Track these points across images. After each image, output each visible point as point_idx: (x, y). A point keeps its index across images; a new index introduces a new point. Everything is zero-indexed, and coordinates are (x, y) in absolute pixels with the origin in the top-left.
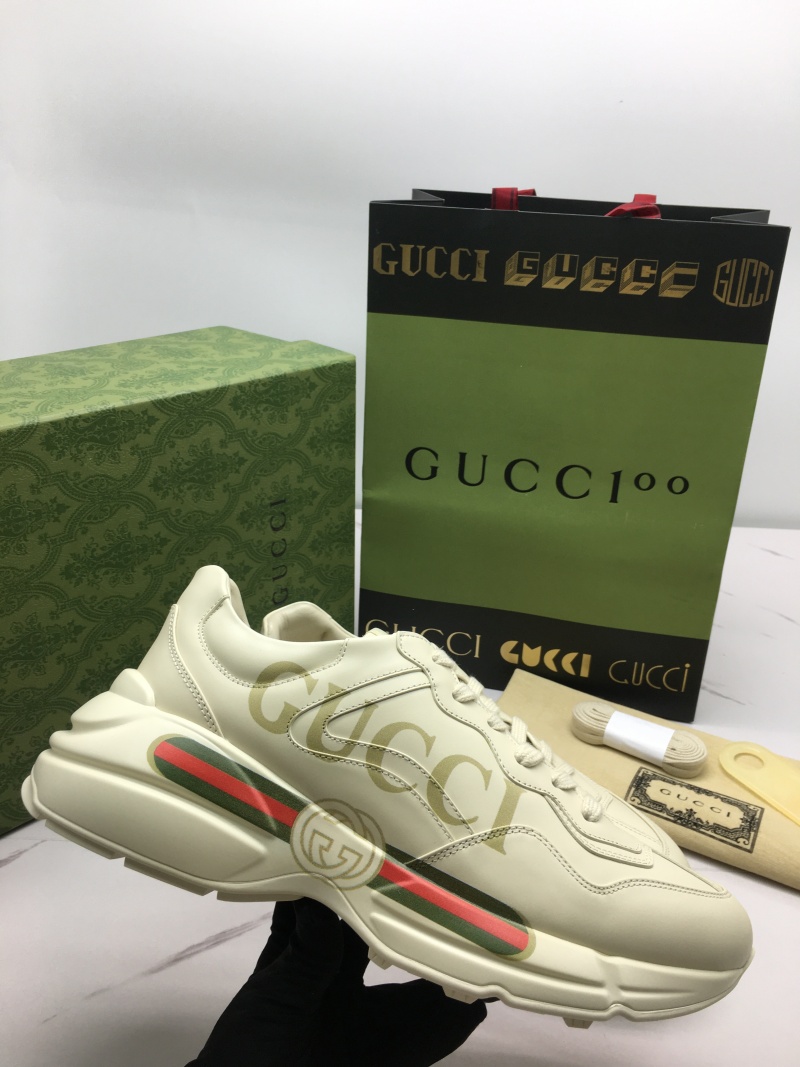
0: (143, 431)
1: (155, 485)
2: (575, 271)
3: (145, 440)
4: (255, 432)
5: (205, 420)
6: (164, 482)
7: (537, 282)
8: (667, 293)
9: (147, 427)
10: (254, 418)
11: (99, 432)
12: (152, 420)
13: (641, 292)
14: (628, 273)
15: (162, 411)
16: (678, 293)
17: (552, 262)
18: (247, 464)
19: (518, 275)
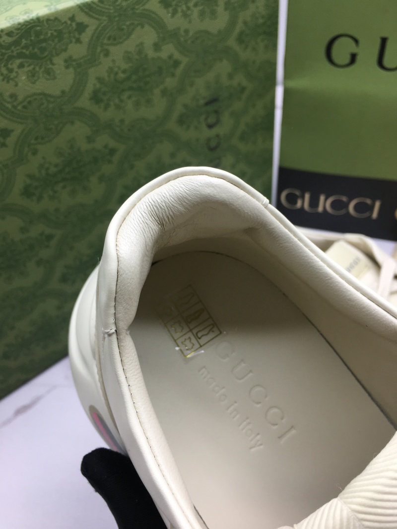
0: (74, 40)
1: (96, 97)
3: (77, 51)
4: (187, 31)
5: (136, 22)
6: (104, 93)
9: (77, 36)
10: (185, 15)
11: (26, 47)
12: (81, 27)
15: (92, 17)
18: (182, 66)
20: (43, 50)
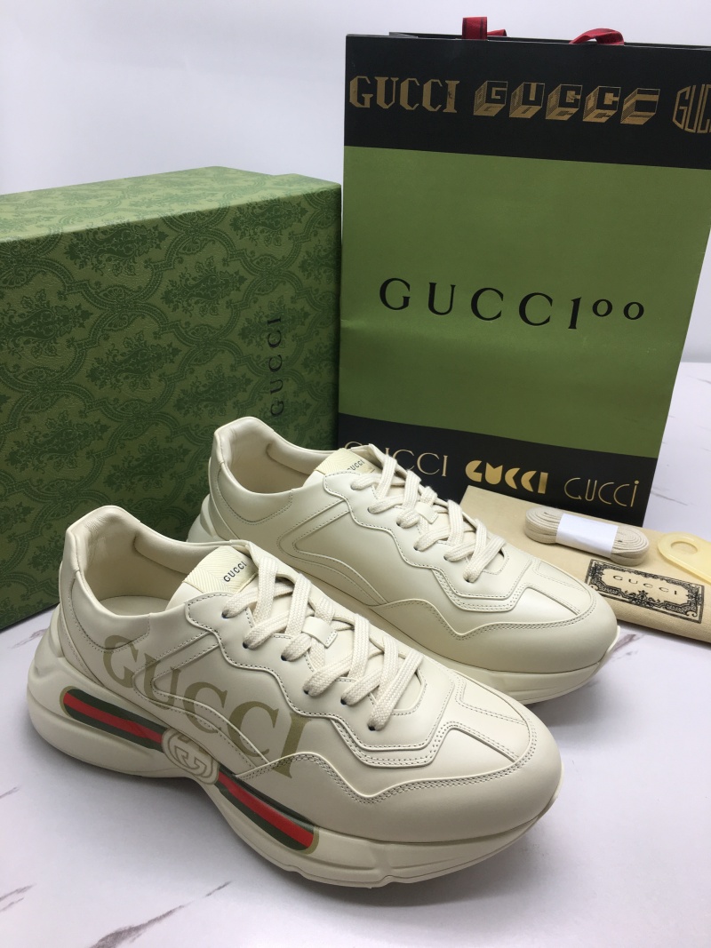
0: (155, 245)
1: (167, 298)
2: (541, 100)
4: (253, 253)
5: (209, 239)
6: (175, 295)
7: (506, 111)
8: (627, 121)
9: (158, 242)
11: (116, 245)
12: (162, 236)
13: (604, 120)
14: (591, 101)
15: (172, 228)
16: (639, 119)
17: (519, 91)
18: (247, 283)
19: (488, 105)
20: (128, 249)
